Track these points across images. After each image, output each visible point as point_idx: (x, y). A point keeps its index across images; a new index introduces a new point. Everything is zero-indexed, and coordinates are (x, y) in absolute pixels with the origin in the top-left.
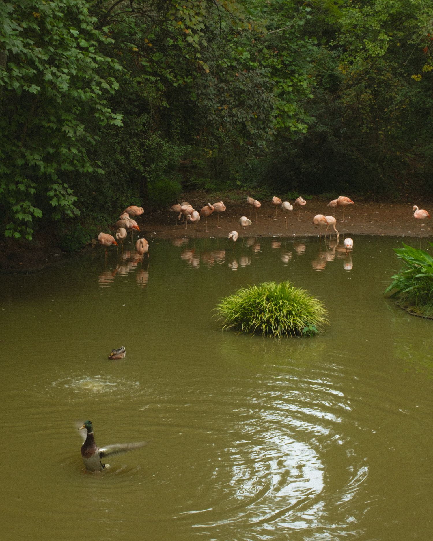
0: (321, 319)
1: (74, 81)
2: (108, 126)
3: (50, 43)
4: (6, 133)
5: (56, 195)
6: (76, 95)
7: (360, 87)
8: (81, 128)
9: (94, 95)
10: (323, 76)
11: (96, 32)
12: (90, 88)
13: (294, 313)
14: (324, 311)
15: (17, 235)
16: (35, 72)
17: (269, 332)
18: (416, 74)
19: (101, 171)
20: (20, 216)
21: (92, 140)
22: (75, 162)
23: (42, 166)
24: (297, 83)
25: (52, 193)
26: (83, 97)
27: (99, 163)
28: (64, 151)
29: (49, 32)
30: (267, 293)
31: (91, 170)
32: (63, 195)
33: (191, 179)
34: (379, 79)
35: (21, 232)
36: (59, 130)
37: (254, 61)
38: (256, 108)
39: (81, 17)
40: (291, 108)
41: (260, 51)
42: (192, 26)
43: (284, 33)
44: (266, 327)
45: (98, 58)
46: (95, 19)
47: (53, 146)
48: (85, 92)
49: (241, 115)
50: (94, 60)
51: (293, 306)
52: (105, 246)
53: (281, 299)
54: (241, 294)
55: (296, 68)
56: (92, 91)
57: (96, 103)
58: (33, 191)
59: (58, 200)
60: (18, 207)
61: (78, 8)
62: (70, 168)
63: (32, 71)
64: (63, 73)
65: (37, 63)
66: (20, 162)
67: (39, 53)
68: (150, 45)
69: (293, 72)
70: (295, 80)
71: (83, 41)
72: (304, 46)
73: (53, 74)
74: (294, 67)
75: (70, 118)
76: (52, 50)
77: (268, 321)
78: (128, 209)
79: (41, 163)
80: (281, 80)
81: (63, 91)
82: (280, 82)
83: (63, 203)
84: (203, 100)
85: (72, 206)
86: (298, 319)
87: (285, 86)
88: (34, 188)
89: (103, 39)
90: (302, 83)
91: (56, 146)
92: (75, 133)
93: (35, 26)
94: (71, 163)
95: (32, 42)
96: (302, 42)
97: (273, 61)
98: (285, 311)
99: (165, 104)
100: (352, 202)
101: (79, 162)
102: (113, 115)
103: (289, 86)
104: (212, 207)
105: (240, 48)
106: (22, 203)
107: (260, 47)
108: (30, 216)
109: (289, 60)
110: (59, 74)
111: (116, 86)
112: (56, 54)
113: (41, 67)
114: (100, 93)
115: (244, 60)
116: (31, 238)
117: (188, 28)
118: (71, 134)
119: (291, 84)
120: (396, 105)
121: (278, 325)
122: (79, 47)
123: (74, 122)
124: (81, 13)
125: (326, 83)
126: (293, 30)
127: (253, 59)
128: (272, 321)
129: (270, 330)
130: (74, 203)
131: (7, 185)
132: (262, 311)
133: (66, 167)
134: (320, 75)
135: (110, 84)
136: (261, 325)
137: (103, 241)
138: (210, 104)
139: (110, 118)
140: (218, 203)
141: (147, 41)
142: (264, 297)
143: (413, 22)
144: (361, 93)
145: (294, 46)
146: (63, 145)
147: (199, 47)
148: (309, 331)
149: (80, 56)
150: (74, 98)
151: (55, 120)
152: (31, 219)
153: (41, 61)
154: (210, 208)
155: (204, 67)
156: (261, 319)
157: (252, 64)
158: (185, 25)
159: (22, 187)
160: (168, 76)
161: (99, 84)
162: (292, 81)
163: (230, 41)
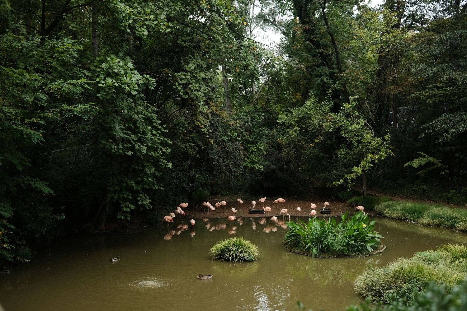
0: (256, 254)
1: (149, 148)
2: (165, 168)
3: (138, 133)
4: (119, 172)
5: (141, 199)
6: (151, 155)
7: (290, 148)
8: (153, 169)
9: (158, 155)
10: (274, 143)
11: (160, 127)
12: (157, 152)
13: (243, 251)
14: (258, 251)
15: (123, 218)
16: (131, 146)
17: (233, 260)
18: (312, 143)
19: (162, 188)
20: (124, 209)
21: (158, 174)
22: (150, 184)
23: (135, 187)
24: (259, 147)
25: (139, 199)
26: (154, 156)
27: (161, 185)
28: (145, 179)
29: (138, 128)
30: (232, 243)
31: (157, 188)
32: (144, 199)
33: (215, 190)
34: (299, 144)
35: (124, 216)
36: (143, 170)
37: (239, 137)
38: (234, 159)
39: (154, 121)
40: (256, 159)
41: (242, 132)
42: (204, 124)
43: (252, 125)
44: (231, 258)
45: (161, 139)
46: (160, 122)
47: (141, 177)
48: (155, 153)
49: (228, 162)
50: (159, 139)
51: (243, 248)
52: (167, 222)
53: (239, 245)
54: (221, 243)
55: (258, 140)
56: (158, 153)
57: (160, 158)
58: (130, 197)
59: (142, 201)
60: (124, 205)
61: (152, 117)
62: (148, 187)
63: (130, 145)
64: (144, 146)
65: (132, 142)
66: (125, 185)
67: (133, 137)
68: (192, 130)
69: (257, 142)
70: (258, 146)
71: (154, 131)
72: (262, 131)
73: (139, 146)
74: (257, 140)
75: (148, 165)
76: (140, 135)
77: (232, 255)
78: (181, 204)
79: (134, 185)
80: (252, 146)
81: (144, 154)
82: (251, 147)
83: (145, 203)
84: (211, 155)
85: (148, 204)
86: (245, 254)
87: (253, 148)
88: (131, 196)
89: (163, 130)
90: (261, 147)
91: (142, 177)
92: (150, 171)
93: (131, 126)
94: (148, 185)
95: (130, 133)
96: (260, 129)
97: (248, 137)
98: (240, 251)
99: (198, 156)
100: (285, 201)
101: (152, 184)
102: (168, 163)
103: (255, 149)
104: (220, 204)
105: (232, 131)
106: (125, 203)
107: (242, 131)
108: (129, 209)
109: (255, 137)
110: (142, 146)
111: (169, 150)
112: (141, 137)
113: (134, 143)
114: (162, 154)
115: (234, 137)
116: (129, 219)
117: (202, 125)
118: (148, 172)
119: (256, 147)
120: (306, 156)
121: (237, 256)
122: (152, 134)
123: (150, 166)
124: (153, 119)
125: (275, 146)
126: (256, 124)
127: (239, 136)
128: (234, 255)
129: (233, 259)
130: (149, 203)
131: (119, 195)
132: (230, 251)
133: (147, 187)
134: (273, 143)
135: (167, 149)
136: (229, 257)
137: (166, 220)
138: (214, 157)
139: (166, 165)
140: (223, 202)
141: (190, 128)
142: (231, 244)
143: (310, 121)
144: (290, 151)
145: (257, 131)
146: (145, 177)
147: (207, 133)
148: (250, 259)
149: (153, 137)
150: (150, 156)
151: (141, 166)
152: (129, 210)
153: (134, 140)
154: (219, 204)
155: (211, 141)
156: (229, 254)
157: (238, 138)
158: (201, 124)
159: (125, 196)
160: (200, 144)
161: (161, 150)
162: (256, 146)
163: (228, 128)
